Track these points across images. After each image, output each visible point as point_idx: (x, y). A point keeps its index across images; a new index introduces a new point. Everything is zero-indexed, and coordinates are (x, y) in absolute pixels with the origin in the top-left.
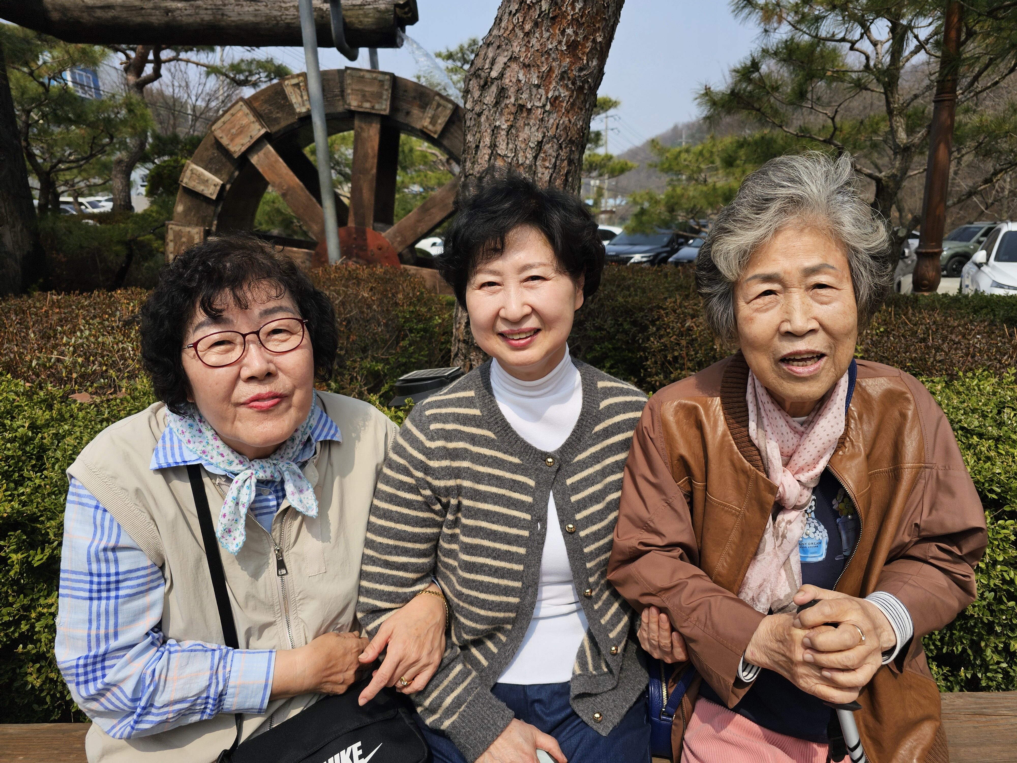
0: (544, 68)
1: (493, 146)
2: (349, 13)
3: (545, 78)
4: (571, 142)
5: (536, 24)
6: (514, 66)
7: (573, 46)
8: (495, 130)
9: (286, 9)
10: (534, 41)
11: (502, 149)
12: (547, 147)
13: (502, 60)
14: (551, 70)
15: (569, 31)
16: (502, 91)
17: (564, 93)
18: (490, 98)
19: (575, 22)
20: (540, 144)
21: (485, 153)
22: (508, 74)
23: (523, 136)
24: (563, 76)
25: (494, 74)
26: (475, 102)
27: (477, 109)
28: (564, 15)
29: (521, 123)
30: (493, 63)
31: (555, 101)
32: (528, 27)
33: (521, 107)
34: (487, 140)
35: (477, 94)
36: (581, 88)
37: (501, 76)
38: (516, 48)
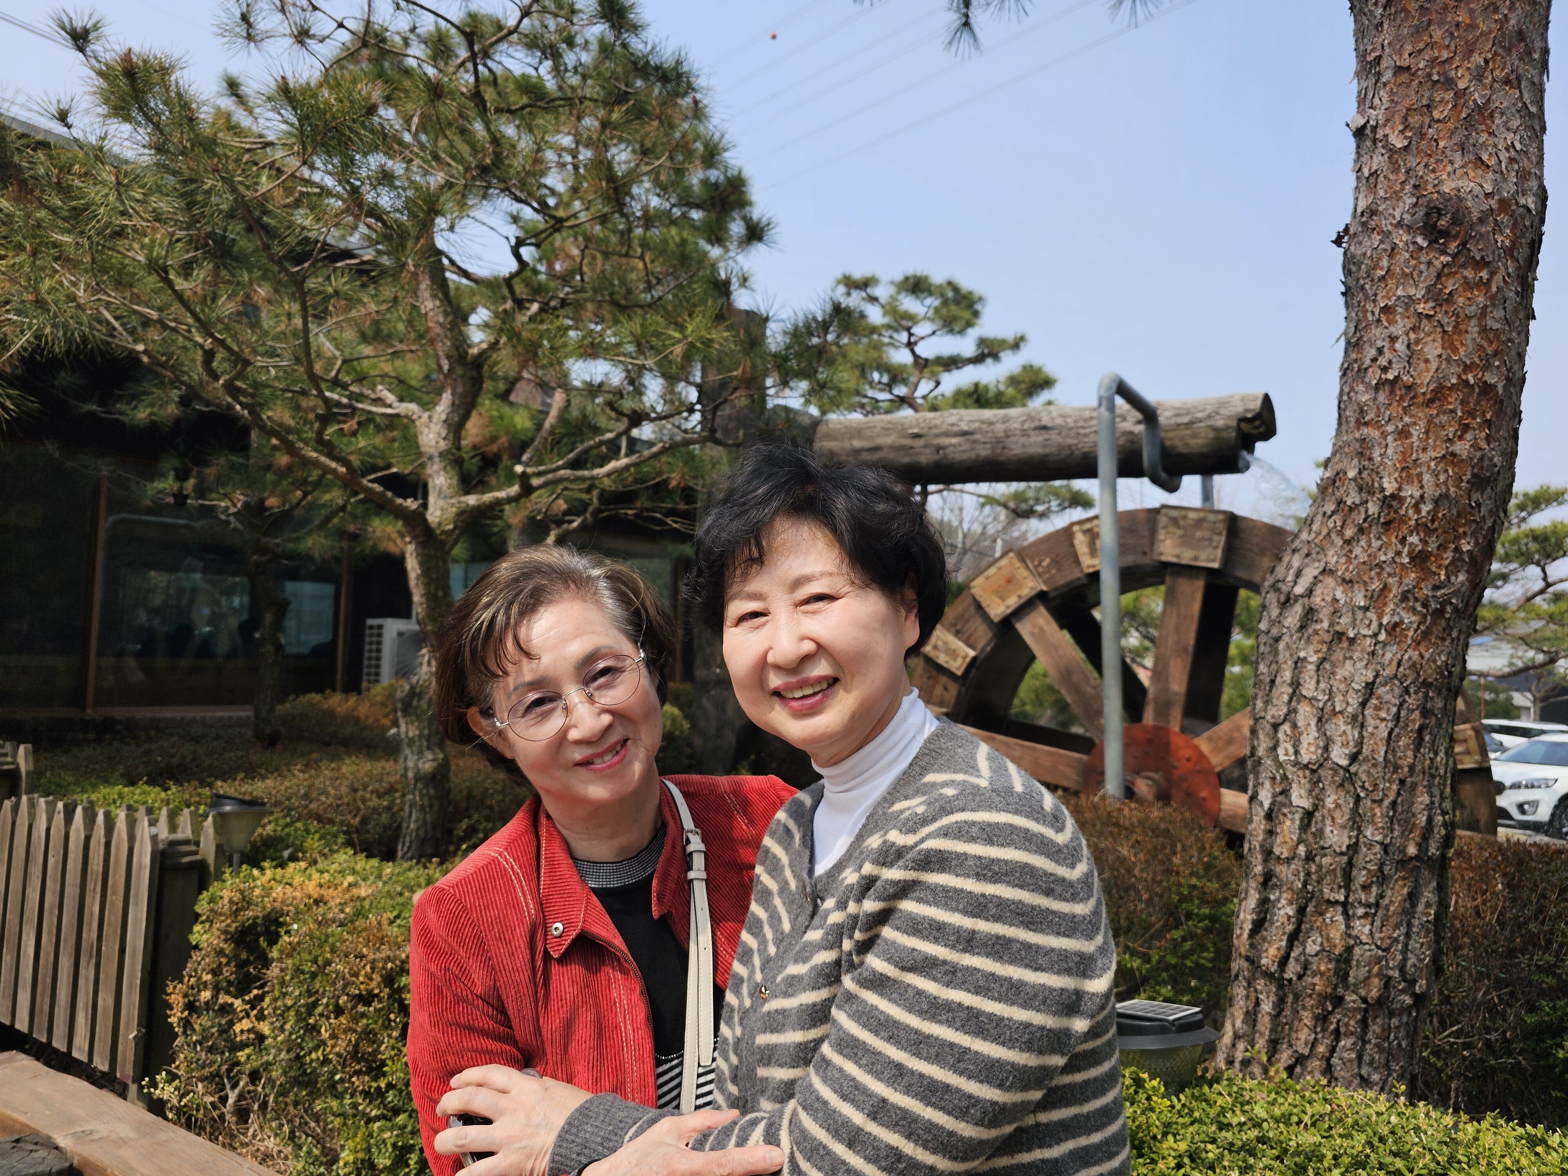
0: (1376, 585)
1: (1296, 684)
3: (1377, 599)
4: (1426, 684)
5: (1361, 530)
6: (1329, 581)
7: (1420, 559)
8: (1299, 663)
10: (1357, 551)
11: (1308, 688)
12: (1381, 691)
13: (1310, 573)
14: (1385, 588)
15: (1414, 539)
16: (1310, 614)
17: (1409, 618)
18: (1293, 618)
19: (1420, 527)
20: (1370, 687)
21: (1283, 692)
22: (1319, 590)
23: (1341, 673)
24: (1404, 597)
25: (1299, 590)
26: (1273, 623)
27: (1275, 632)
28: (1403, 520)
29: (1338, 655)
30: (1298, 574)
31: (1394, 629)
32: (1349, 533)
33: (1340, 636)
34: (1287, 675)
35: (1275, 612)
36: (1439, 613)
37: (1310, 593)
38: (1332, 558)
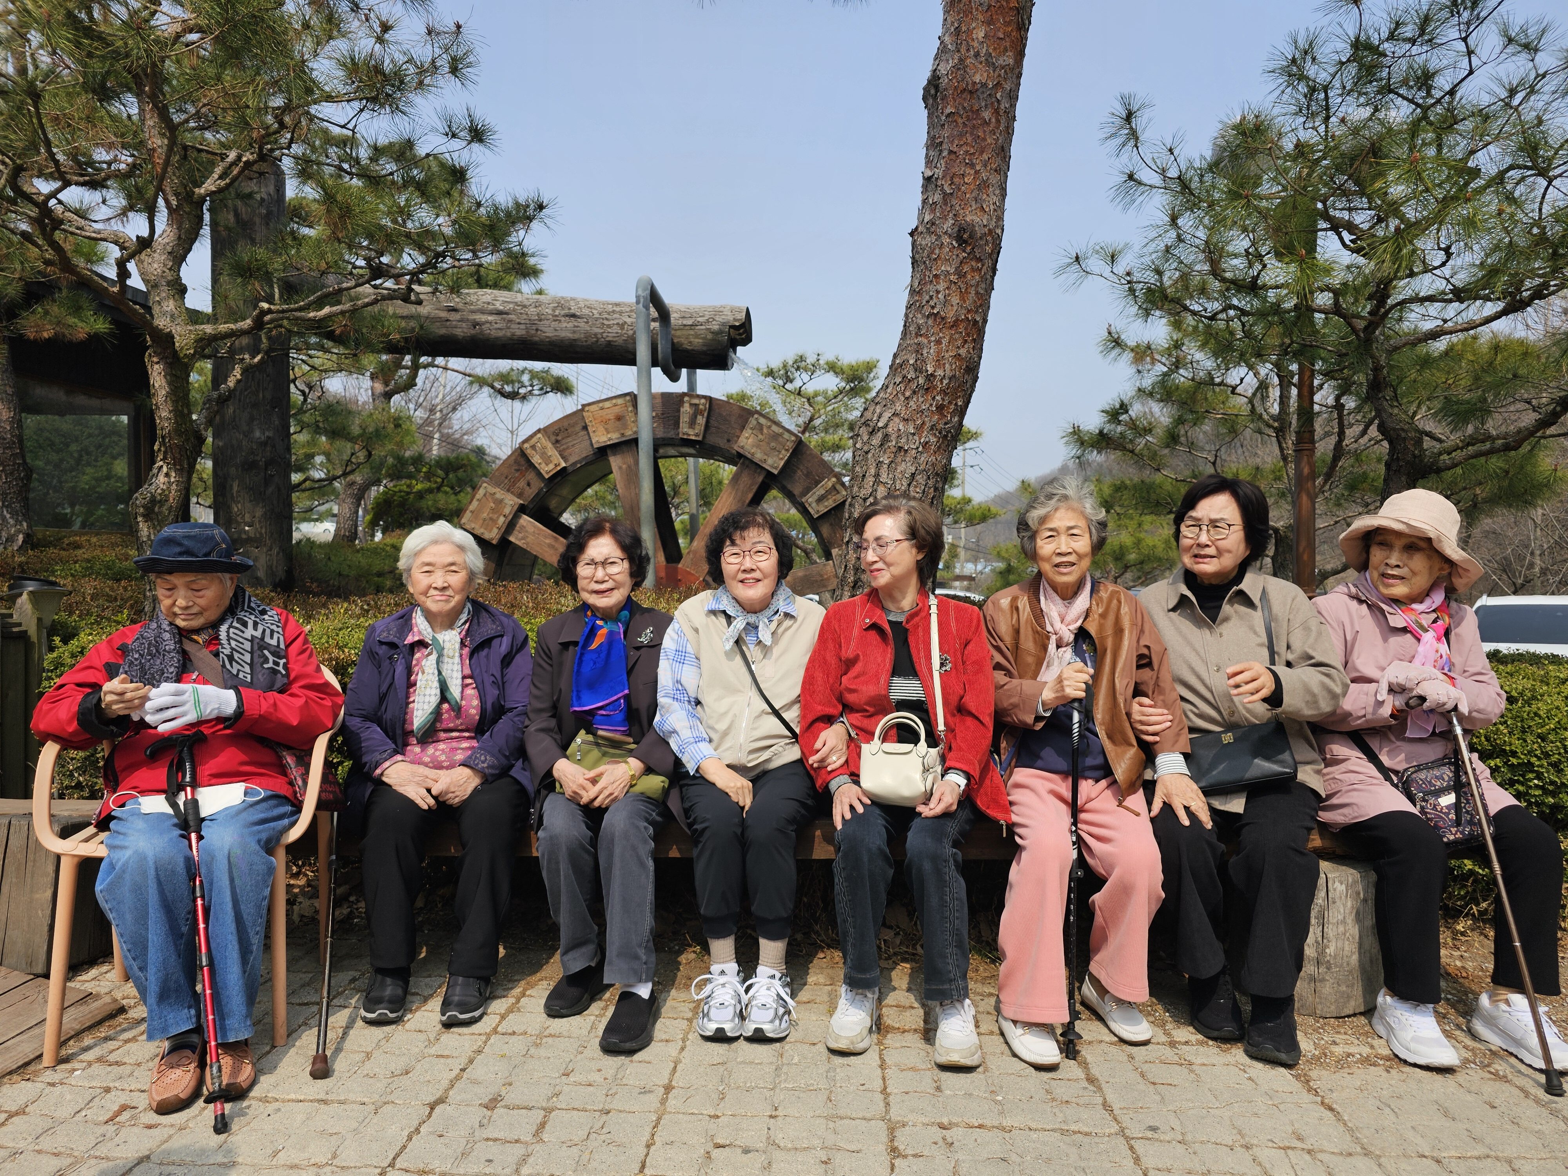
0: (919, 422)
1: (877, 475)
2: (679, 333)
3: (919, 429)
4: (937, 474)
5: (914, 392)
6: (896, 420)
7: (940, 408)
8: (879, 464)
9: (609, 326)
10: (912, 403)
11: (884, 477)
12: (918, 477)
13: (887, 415)
14: (923, 423)
15: (938, 398)
16: (886, 437)
17: (933, 439)
18: (876, 440)
19: (943, 392)
20: (913, 475)
21: (870, 480)
22: (891, 424)
23: (900, 469)
24: (932, 428)
25: (880, 424)
26: (864, 443)
27: (866, 448)
28: (935, 387)
29: (899, 459)
30: (880, 417)
31: (926, 445)
32: (908, 394)
33: (900, 448)
34: (873, 471)
35: (865, 438)
36: (946, 436)
37: (886, 426)
38: (898, 407)
